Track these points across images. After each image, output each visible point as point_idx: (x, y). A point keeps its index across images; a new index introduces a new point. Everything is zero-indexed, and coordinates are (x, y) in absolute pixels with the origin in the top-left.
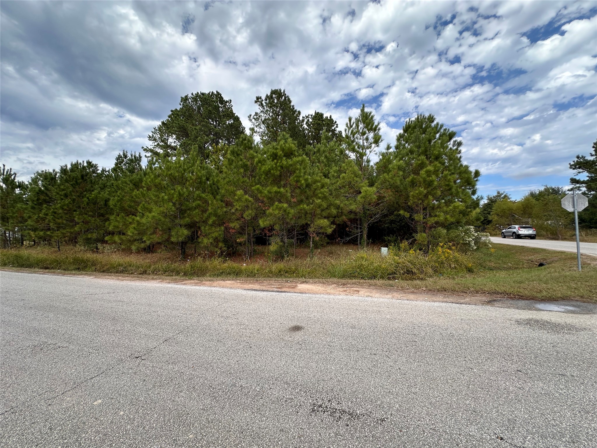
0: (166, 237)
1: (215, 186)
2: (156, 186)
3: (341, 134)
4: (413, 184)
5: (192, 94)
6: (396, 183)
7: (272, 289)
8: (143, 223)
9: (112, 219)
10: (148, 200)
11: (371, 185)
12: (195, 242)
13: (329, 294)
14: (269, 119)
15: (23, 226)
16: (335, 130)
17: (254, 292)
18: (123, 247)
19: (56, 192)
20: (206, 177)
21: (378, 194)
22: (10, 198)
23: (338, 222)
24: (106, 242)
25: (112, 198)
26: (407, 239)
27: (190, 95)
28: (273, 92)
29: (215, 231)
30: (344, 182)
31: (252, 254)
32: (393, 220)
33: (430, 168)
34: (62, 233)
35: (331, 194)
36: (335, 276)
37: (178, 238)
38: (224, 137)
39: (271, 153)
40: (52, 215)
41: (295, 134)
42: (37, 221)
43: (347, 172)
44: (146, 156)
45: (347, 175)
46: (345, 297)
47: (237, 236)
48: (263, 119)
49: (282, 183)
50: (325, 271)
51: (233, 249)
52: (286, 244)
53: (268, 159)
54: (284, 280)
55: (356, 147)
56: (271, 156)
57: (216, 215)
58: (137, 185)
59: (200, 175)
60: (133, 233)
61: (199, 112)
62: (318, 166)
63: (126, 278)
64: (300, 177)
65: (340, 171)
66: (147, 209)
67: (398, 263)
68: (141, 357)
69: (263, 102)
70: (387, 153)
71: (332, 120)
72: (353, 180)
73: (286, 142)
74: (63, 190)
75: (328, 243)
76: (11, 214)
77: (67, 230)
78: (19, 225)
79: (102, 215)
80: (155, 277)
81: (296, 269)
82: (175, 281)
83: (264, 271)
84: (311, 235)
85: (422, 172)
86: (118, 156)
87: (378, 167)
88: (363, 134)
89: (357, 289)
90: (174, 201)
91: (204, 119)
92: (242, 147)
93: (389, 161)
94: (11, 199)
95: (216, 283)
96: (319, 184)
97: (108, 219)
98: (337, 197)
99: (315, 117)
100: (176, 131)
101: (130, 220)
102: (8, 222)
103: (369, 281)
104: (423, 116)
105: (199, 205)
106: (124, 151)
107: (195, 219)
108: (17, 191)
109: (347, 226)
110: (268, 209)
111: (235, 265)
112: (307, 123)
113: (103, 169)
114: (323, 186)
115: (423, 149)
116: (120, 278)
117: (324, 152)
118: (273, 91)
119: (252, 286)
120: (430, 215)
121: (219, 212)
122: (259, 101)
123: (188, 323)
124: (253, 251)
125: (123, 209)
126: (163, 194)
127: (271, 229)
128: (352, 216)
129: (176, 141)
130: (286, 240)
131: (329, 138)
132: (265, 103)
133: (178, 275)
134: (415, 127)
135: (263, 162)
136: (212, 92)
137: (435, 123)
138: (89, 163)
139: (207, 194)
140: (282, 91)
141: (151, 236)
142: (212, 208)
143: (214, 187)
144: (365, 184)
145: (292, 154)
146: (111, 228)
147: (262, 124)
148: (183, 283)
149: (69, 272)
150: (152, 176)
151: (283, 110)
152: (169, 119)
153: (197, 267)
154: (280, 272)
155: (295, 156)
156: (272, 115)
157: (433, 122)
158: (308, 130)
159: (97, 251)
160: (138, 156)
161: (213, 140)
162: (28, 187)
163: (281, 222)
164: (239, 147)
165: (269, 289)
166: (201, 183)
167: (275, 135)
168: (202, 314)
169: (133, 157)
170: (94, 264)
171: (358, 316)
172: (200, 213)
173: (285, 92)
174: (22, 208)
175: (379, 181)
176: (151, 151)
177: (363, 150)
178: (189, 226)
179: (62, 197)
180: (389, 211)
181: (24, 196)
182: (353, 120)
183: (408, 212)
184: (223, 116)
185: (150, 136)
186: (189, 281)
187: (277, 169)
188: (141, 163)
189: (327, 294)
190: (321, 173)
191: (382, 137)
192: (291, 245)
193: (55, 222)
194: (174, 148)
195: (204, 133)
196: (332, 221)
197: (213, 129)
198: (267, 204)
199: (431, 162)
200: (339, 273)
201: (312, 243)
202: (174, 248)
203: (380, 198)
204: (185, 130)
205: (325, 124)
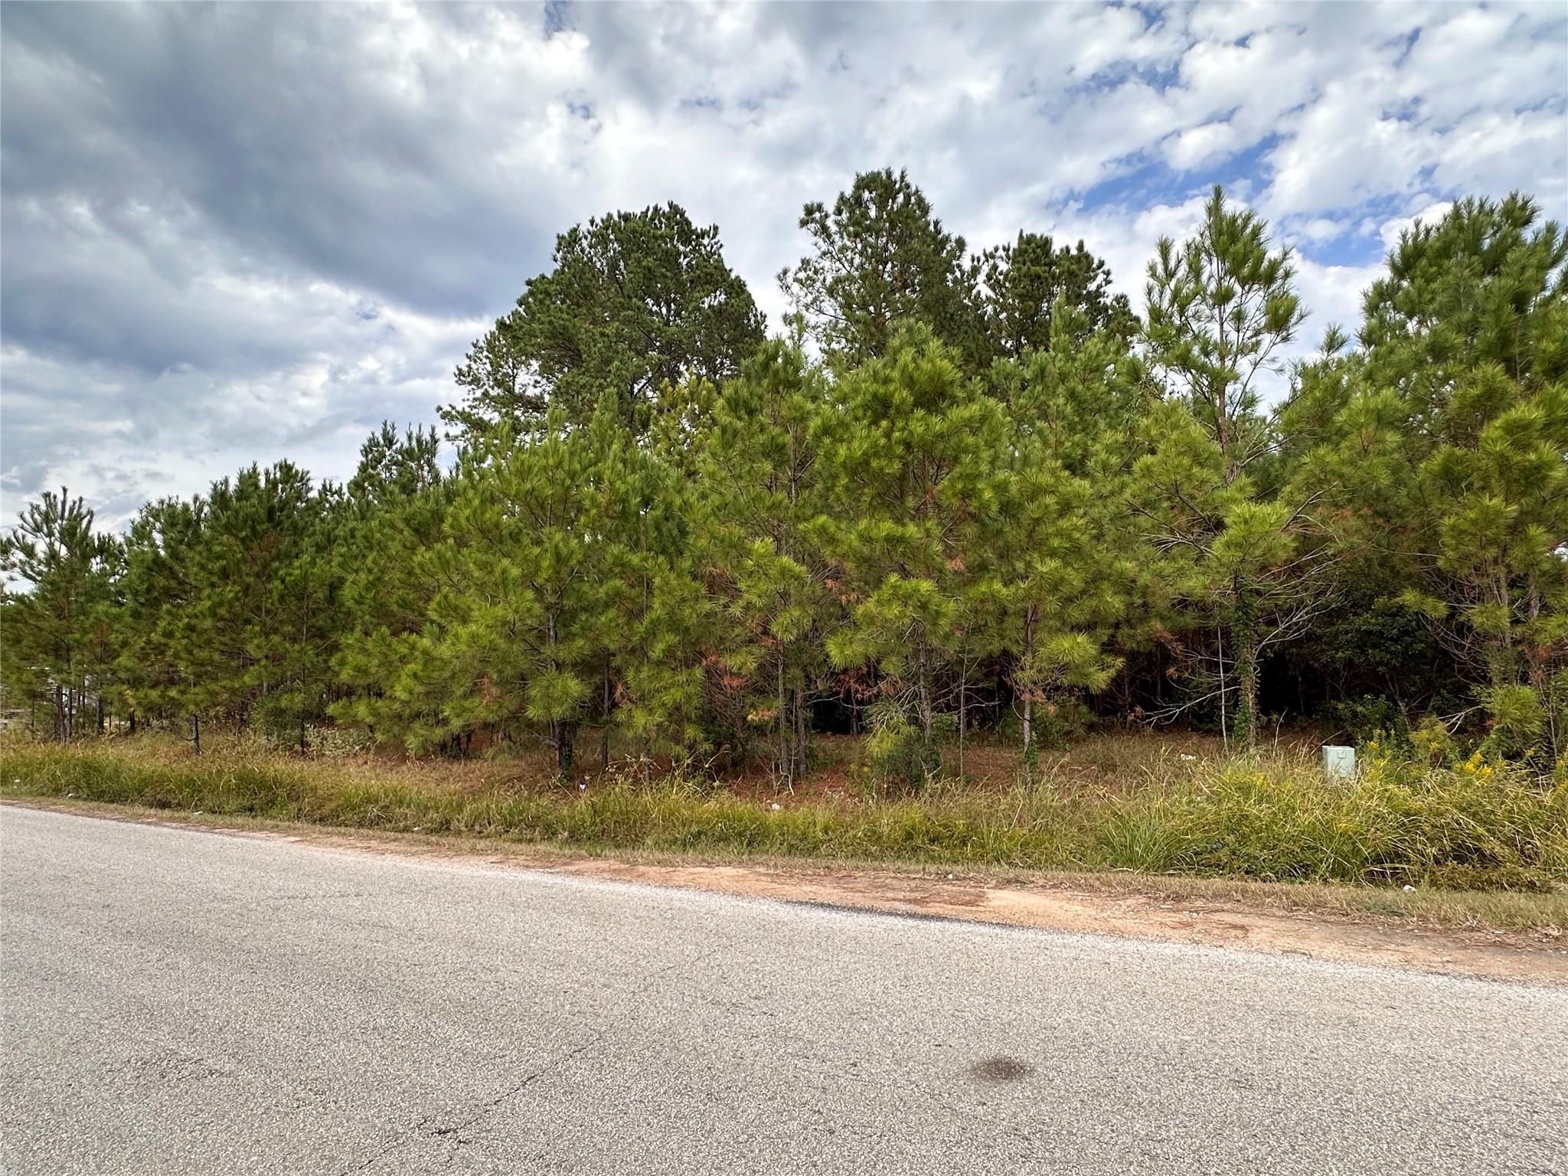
0: (511, 703)
1: (670, 525)
2: (484, 532)
3: (1125, 305)
4: (1452, 480)
5: (592, 222)
6: (1375, 479)
7: (887, 905)
8: (442, 659)
9: (349, 646)
10: (456, 578)
11: (1266, 492)
12: (607, 722)
13: (1120, 934)
14: (849, 278)
15: (104, 672)
16: (1098, 294)
17: (821, 913)
18: (380, 737)
19: (199, 563)
20: (643, 496)
21: (1294, 529)
22: (77, 587)
23: (1130, 645)
24: (330, 722)
25: (351, 578)
26: (1442, 713)
27: (585, 227)
28: (863, 183)
29: (673, 685)
30: (1150, 489)
31: (802, 767)
32: (1369, 633)
33: (1528, 411)
34: (208, 692)
35: (1099, 537)
36: (1132, 861)
37: (548, 708)
38: (696, 352)
39: (869, 397)
40: (184, 637)
41: (946, 323)
42: (144, 657)
43: (1162, 447)
44: (447, 435)
45: (1159, 456)
46: (1190, 950)
47: (748, 701)
48: (829, 280)
49: (911, 502)
50: (1091, 840)
51: (734, 748)
52: (928, 732)
53: (857, 419)
54: (933, 868)
55: (1196, 350)
56: (866, 407)
57: (675, 624)
58: (425, 531)
59: (623, 488)
60: (411, 692)
61: (612, 277)
62: (1040, 433)
63: (393, 846)
64: (978, 476)
65: (1131, 449)
66: (456, 608)
67: (1407, 814)
68: (455, 1131)
69: (830, 222)
70: (1326, 365)
71: (1087, 256)
72: (1189, 477)
73: (921, 353)
74: (219, 557)
75: (1091, 727)
76: (77, 636)
77: (224, 683)
78: (97, 668)
79: (321, 634)
80: (482, 844)
81: (972, 828)
82: (546, 862)
83: (851, 833)
84: (1026, 697)
85: (1492, 432)
86: (370, 441)
87: (1290, 423)
88: (1223, 297)
89: (1239, 919)
90: (540, 581)
91: (630, 298)
92: (765, 382)
93: (1339, 396)
94: (80, 590)
95: (683, 874)
96: (1050, 500)
97: (335, 647)
98: (1123, 545)
99: (1020, 252)
100: (541, 346)
101: (404, 650)
102: (68, 661)
103: (1285, 886)
104: (1482, 206)
105: (618, 594)
106: (385, 424)
107: (606, 641)
108: (96, 565)
109: (1167, 658)
110: (858, 601)
111: (743, 807)
112: (989, 277)
113: (324, 486)
114: (1066, 508)
115: (1491, 335)
116: (374, 843)
117: (1063, 377)
118: (863, 179)
119: (815, 888)
120: (1544, 607)
121: (689, 615)
122: (813, 220)
123: (599, 1020)
124: (807, 757)
125: (381, 613)
126: (506, 562)
127: (871, 673)
128: (1190, 620)
129: (539, 378)
130: (928, 716)
131: (1081, 327)
132: (837, 223)
133: (550, 839)
134: (1445, 251)
135: (840, 431)
136: (656, 209)
137: (1539, 223)
138: (286, 469)
139: (645, 553)
140: (896, 176)
141: (467, 704)
142: (663, 604)
143: (670, 531)
144: (1241, 489)
145: (942, 395)
146: (346, 675)
147: (828, 298)
148: (572, 868)
149: (227, 819)
150: (476, 502)
151: (900, 242)
152: (521, 310)
153: (613, 813)
154: (909, 836)
155: (954, 402)
156: (862, 265)
157: (1527, 221)
158: (996, 302)
159: (303, 752)
160: (429, 438)
161: (658, 368)
162: (122, 553)
163: (910, 648)
164: (754, 383)
165: (877, 904)
166: (624, 515)
167: (873, 329)
168: (646, 990)
169: (414, 443)
170: (294, 795)
171: (1257, 1035)
172: (621, 621)
173: (908, 179)
174: (107, 614)
175: (1299, 478)
176: (465, 417)
177: (1222, 359)
178: (585, 667)
179: (215, 579)
180: (1347, 595)
181: (112, 581)
182: (1178, 249)
183: (1441, 598)
184: (692, 282)
185: (460, 370)
186: (591, 864)
187: (890, 455)
188: (436, 461)
189: (1112, 932)
190: (1056, 456)
191: (1302, 306)
192: (948, 734)
193: (192, 658)
194: (536, 405)
195: (630, 345)
196: (1105, 639)
197: (659, 329)
198: (855, 584)
199: (1532, 387)
200: (1147, 850)
201: (1032, 728)
202: (536, 743)
203: (1308, 543)
204: (570, 340)
205: (1061, 274)
